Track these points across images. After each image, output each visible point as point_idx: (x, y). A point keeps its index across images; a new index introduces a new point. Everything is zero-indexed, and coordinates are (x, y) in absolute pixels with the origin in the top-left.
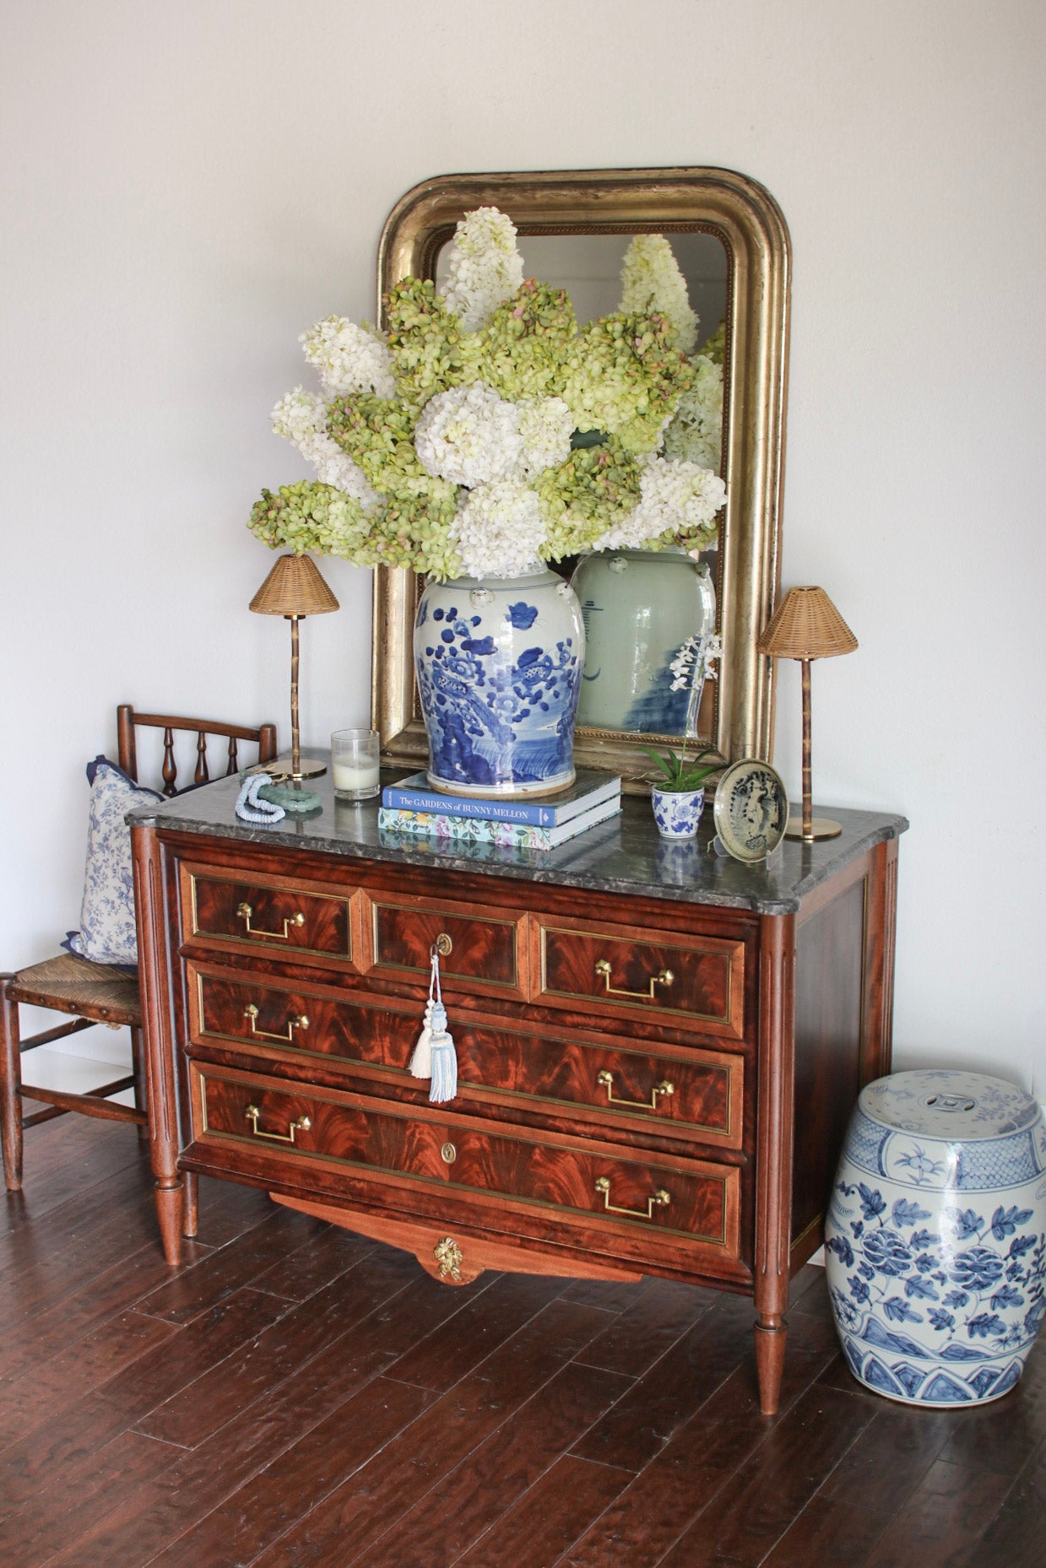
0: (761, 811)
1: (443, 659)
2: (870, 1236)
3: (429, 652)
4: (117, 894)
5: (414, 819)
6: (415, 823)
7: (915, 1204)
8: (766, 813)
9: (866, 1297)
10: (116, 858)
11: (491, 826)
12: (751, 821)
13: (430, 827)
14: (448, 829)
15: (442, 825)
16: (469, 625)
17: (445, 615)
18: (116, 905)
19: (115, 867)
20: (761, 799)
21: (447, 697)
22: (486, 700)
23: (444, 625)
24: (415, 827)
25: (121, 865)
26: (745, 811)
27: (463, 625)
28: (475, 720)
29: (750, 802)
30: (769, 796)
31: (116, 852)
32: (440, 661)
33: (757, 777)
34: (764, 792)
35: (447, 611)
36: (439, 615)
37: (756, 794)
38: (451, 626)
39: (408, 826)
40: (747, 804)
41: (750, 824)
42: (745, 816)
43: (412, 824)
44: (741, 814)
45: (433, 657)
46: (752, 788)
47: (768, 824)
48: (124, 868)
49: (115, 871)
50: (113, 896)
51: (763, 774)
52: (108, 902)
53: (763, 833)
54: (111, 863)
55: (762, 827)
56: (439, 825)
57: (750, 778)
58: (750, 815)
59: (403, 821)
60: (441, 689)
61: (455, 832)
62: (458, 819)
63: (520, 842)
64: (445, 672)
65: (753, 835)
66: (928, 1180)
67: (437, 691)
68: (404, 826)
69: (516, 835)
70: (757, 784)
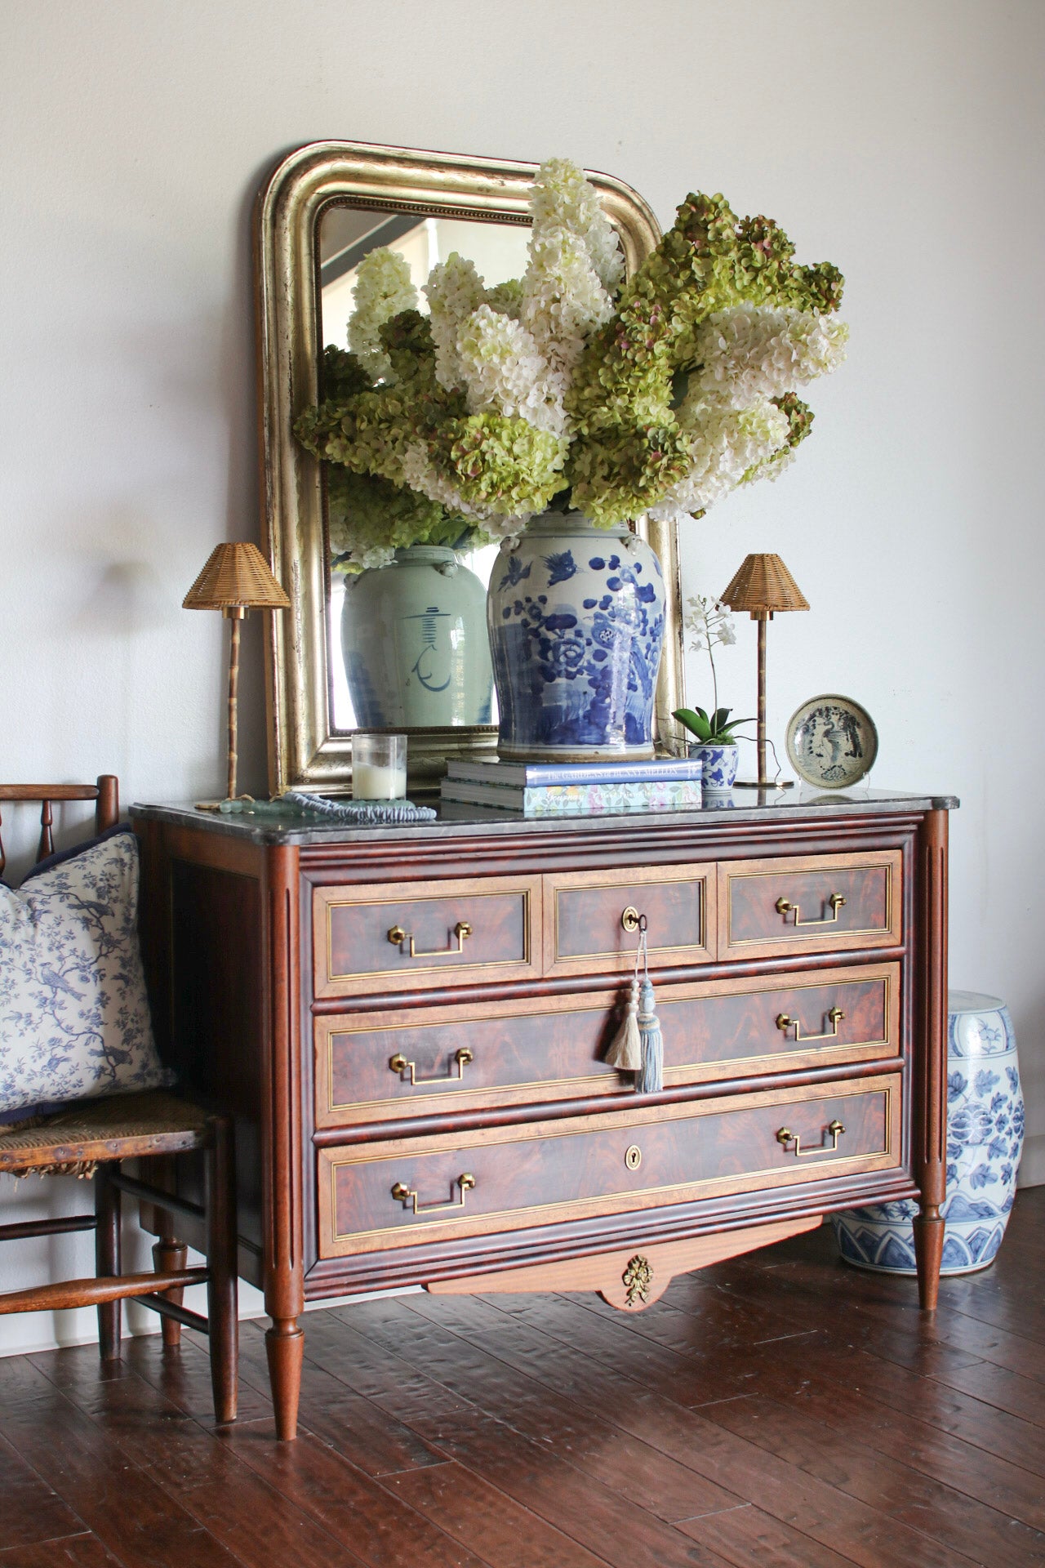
0: (830, 745)
1: (610, 609)
2: (957, 1116)
3: (589, 604)
4: (36, 1002)
5: (564, 794)
6: (565, 798)
7: (990, 1072)
8: (835, 745)
9: (953, 1176)
10: (27, 955)
11: (645, 788)
12: (820, 755)
13: (582, 799)
14: (600, 799)
15: (595, 795)
16: (634, 571)
17: (607, 564)
18: (35, 1019)
19: (29, 965)
20: (827, 734)
21: (607, 651)
22: (644, 651)
23: (607, 573)
24: (566, 803)
25: (39, 961)
26: (810, 748)
27: (628, 572)
28: (634, 674)
29: (814, 738)
30: (836, 728)
31: (25, 946)
32: (605, 613)
33: (821, 714)
34: (830, 726)
35: (607, 559)
36: (597, 564)
37: (820, 729)
38: (616, 573)
39: (558, 803)
40: (811, 742)
41: (819, 759)
42: (812, 752)
43: (562, 799)
44: (807, 752)
45: (597, 609)
46: (814, 726)
47: (841, 755)
48: (44, 965)
49: (29, 972)
50: (29, 1005)
51: (827, 709)
52: (20, 1017)
53: (837, 763)
54: (19, 962)
55: (834, 758)
56: (591, 796)
57: (812, 717)
58: (816, 750)
59: (552, 798)
60: (603, 643)
61: (608, 800)
62: (611, 786)
63: (674, 799)
64: (611, 623)
65: (826, 767)
66: (994, 1047)
67: (596, 646)
68: (554, 804)
69: (669, 792)
70: (819, 720)
